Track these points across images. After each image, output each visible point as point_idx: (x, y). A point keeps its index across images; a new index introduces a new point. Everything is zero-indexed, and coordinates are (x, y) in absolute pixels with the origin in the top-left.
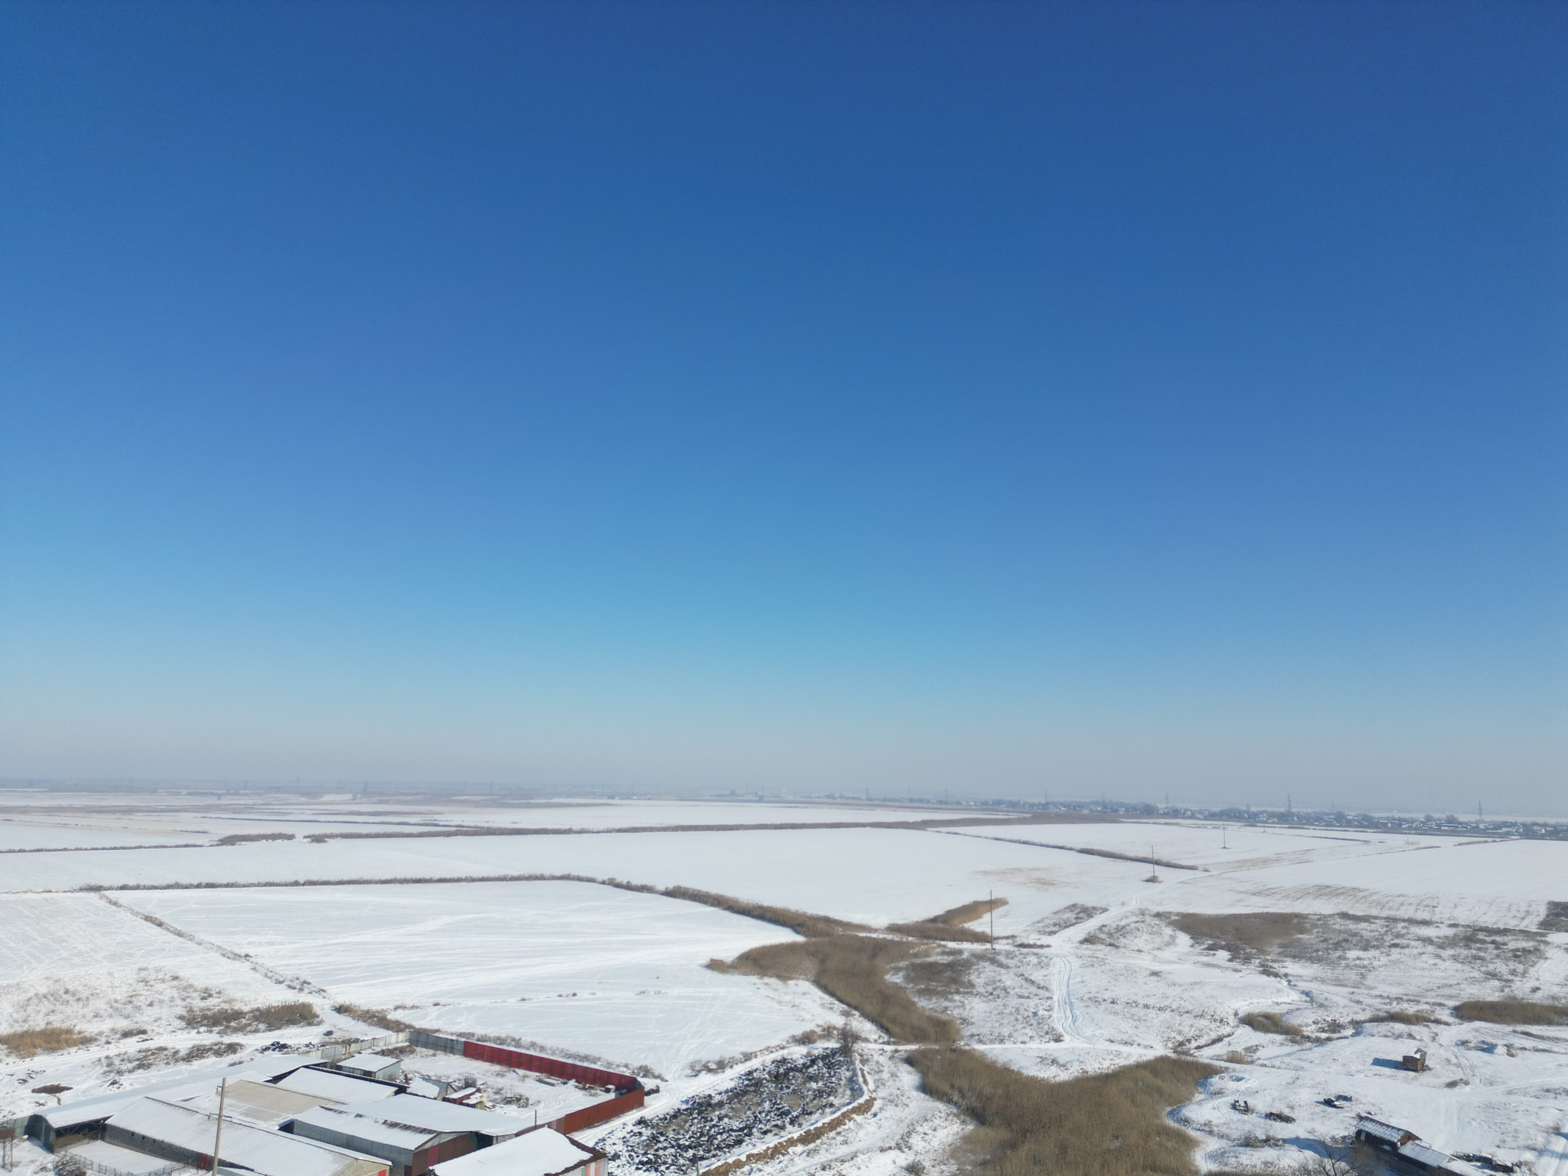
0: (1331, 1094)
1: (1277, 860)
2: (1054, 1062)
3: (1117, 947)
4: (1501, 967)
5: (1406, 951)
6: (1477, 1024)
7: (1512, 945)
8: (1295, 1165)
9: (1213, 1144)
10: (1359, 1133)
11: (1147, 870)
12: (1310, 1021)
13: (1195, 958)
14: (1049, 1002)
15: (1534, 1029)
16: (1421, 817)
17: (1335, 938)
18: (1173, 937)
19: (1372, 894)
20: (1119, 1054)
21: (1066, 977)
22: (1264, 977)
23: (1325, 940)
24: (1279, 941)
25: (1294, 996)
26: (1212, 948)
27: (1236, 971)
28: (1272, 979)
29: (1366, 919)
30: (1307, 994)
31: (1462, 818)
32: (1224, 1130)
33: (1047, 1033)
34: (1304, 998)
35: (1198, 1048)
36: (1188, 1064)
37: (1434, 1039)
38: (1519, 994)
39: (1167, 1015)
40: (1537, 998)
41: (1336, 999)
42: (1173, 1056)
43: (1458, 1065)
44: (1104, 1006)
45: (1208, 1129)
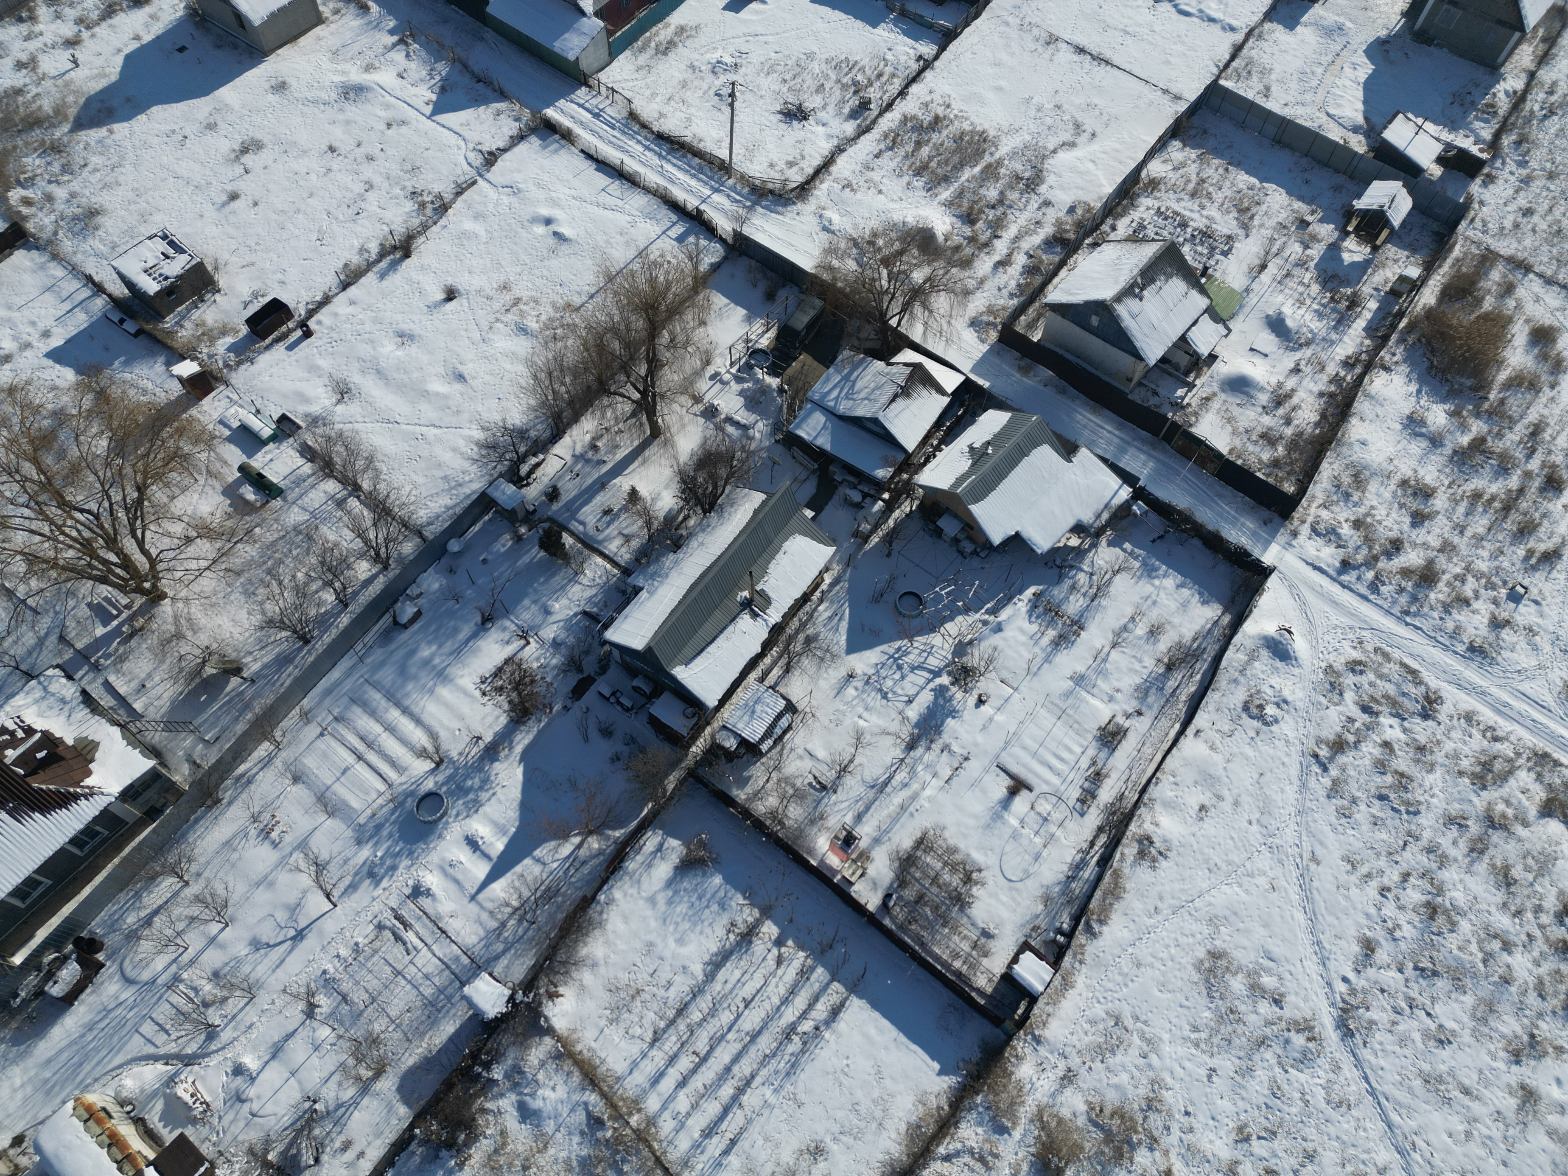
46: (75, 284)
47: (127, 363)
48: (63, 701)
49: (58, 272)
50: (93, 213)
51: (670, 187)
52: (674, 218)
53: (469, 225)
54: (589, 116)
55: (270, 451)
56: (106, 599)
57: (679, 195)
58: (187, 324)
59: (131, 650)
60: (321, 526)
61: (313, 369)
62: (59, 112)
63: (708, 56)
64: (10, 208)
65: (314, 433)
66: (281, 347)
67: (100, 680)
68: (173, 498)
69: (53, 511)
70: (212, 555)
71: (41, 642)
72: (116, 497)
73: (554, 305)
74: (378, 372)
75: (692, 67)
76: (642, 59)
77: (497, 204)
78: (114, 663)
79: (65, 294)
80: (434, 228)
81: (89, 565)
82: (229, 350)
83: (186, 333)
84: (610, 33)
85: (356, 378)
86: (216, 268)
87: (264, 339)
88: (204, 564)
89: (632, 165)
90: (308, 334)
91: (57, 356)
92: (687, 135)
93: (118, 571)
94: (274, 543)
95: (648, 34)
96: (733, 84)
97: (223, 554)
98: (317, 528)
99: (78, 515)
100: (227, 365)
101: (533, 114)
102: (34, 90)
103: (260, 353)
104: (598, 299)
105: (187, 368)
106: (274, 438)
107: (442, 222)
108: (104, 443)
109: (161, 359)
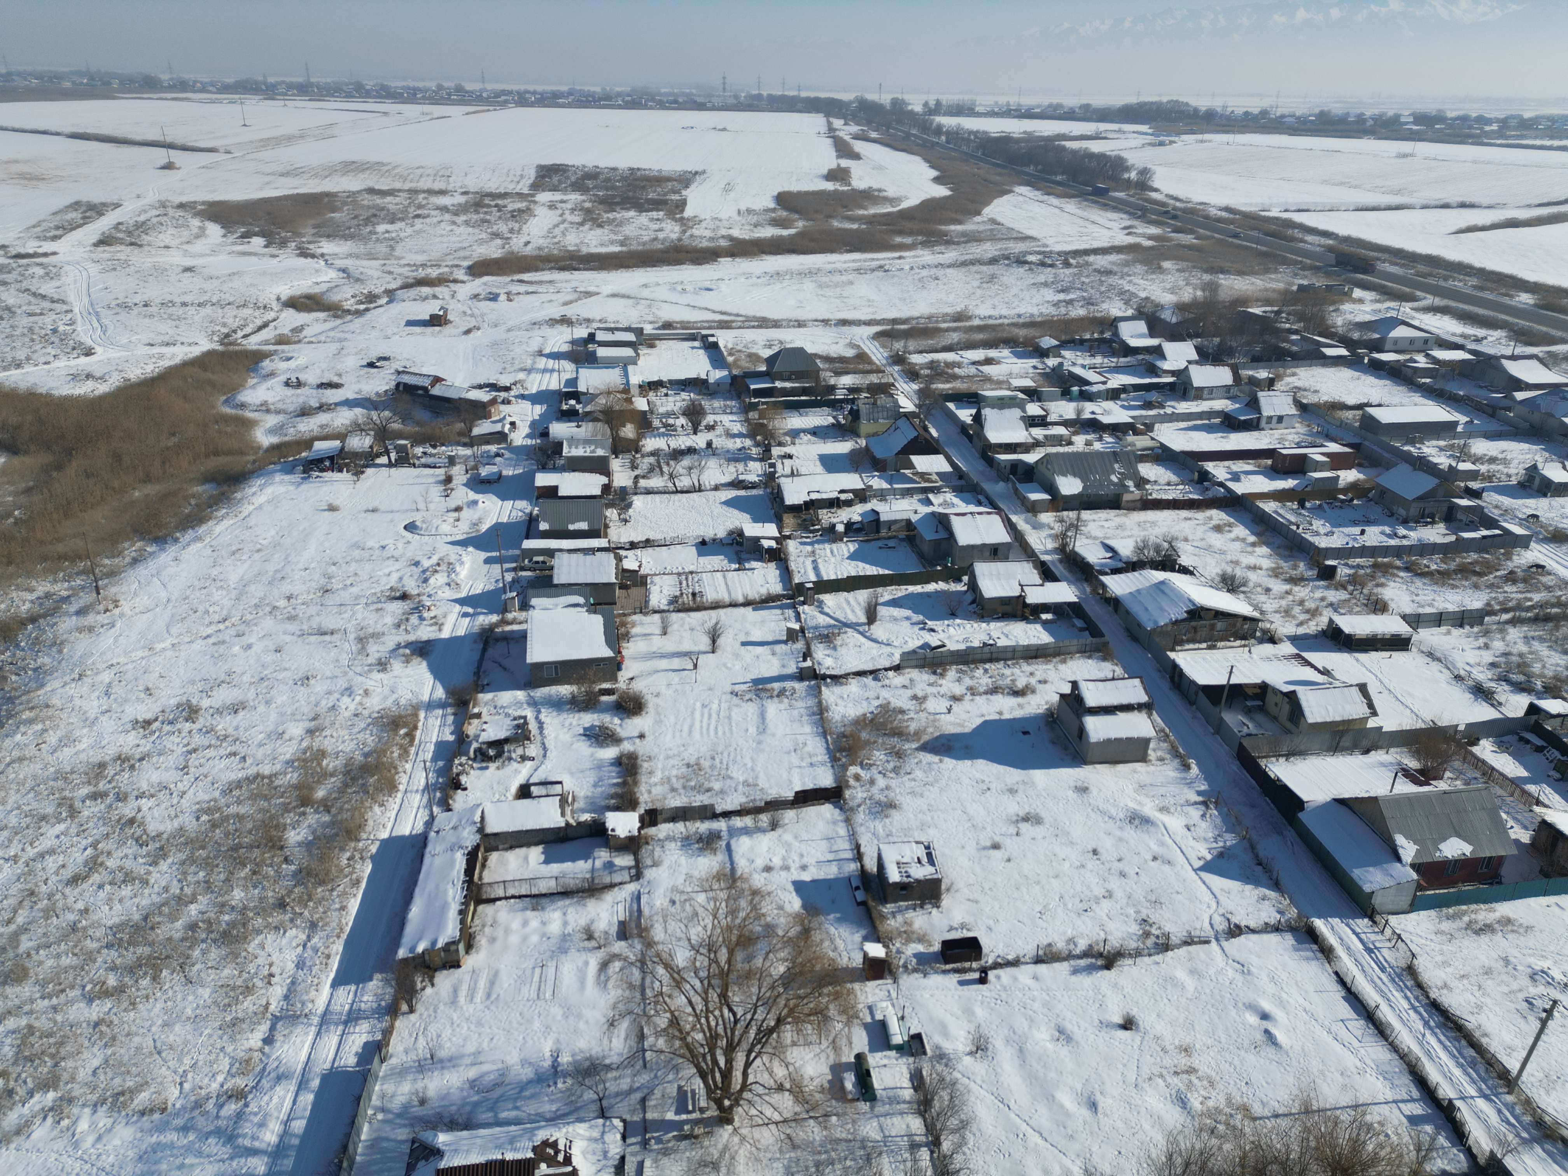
0: (372, 356)
1: (302, 137)
2: (89, 376)
3: (140, 246)
4: (502, 227)
5: (428, 220)
6: (486, 279)
7: (511, 207)
8: (347, 422)
9: (272, 420)
10: (398, 385)
11: (161, 155)
12: (349, 296)
13: (228, 248)
14: (69, 316)
15: (526, 277)
16: (433, 85)
17: (365, 214)
18: (202, 229)
19: (394, 168)
20: (162, 356)
21: (85, 286)
22: (302, 260)
23: (356, 217)
24: (312, 222)
25: (332, 274)
26: (246, 236)
27: (274, 256)
28: (309, 260)
29: (391, 193)
30: (344, 271)
31: (469, 87)
32: (280, 406)
33: (74, 349)
34: (342, 275)
35: (245, 336)
36: (236, 353)
37: (453, 297)
38: (515, 249)
39: (208, 310)
40: (528, 250)
41: (370, 272)
42: (220, 348)
43: (472, 315)
44: (136, 311)
45: (265, 408)
46: (847, 845)
47: (839, 920)
48: (605, 1153)
49: (842, 830)
50: (892, 805)
51: (1425, 1060)
52: (1416, 1094)
53: (1181, 974)
54: (1361, 946)
55: (889, 1057)
56: (693, 1092)
57: (1434, 1075)
58: (900, 918)
59: (675, 1151)
60: (884, 1156)
61: (968, 1012)
62: (917, 734)
63: (1531, 960)
64: (845, 775)
65: (933, 1067)
66: (955, 977)
67: (639, 1158)
68: (794, 1044)
69: (714, 996)
70: (787, 1115)
71: (631, 1091)
72: (759, 1016)
73: (1229, 1100)
74: (1021, 1050)
75: (1506, 961)
76: (1446, 926)
77: (1220, 972)
78: (659, 1152)
79: (835, 848)
80: (1146, 959)
81: (704, 1055)
82: (915, 955)
83: (893, 924)
84: (1420, 888)
85: (998, 1043)
86: (948, 890)
87: (946, 963)
88: (777, 1117)
89: (1386, 1014)
90: (983, 981)
91: (799, 887)
92: (1472, 1022)
93: (718, 1075)
94: (838, 1141)
95: (1464, 907)
96: (1555, 1002)
97: (796, 1120)
98: (880, 1154)
99: (726, 1011)
100: (905, 966)
101: (1300, 915)
102: (912, 715)
103: (936, 972)
104: (1284, 1123)
105: (876, 950)
106: (899, 1048)
107: (1158, 958)
108: (782, 969)
109: (863, 932)
